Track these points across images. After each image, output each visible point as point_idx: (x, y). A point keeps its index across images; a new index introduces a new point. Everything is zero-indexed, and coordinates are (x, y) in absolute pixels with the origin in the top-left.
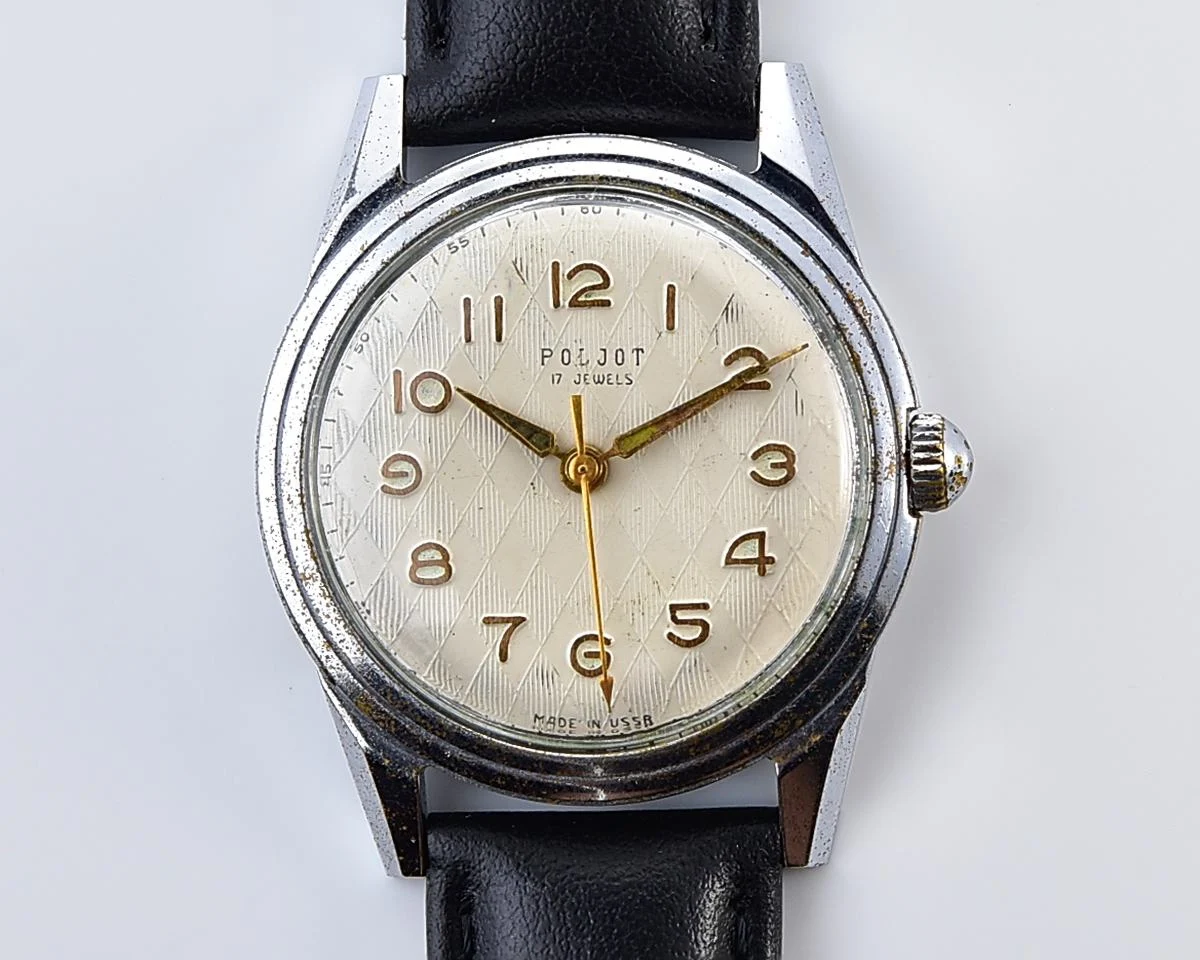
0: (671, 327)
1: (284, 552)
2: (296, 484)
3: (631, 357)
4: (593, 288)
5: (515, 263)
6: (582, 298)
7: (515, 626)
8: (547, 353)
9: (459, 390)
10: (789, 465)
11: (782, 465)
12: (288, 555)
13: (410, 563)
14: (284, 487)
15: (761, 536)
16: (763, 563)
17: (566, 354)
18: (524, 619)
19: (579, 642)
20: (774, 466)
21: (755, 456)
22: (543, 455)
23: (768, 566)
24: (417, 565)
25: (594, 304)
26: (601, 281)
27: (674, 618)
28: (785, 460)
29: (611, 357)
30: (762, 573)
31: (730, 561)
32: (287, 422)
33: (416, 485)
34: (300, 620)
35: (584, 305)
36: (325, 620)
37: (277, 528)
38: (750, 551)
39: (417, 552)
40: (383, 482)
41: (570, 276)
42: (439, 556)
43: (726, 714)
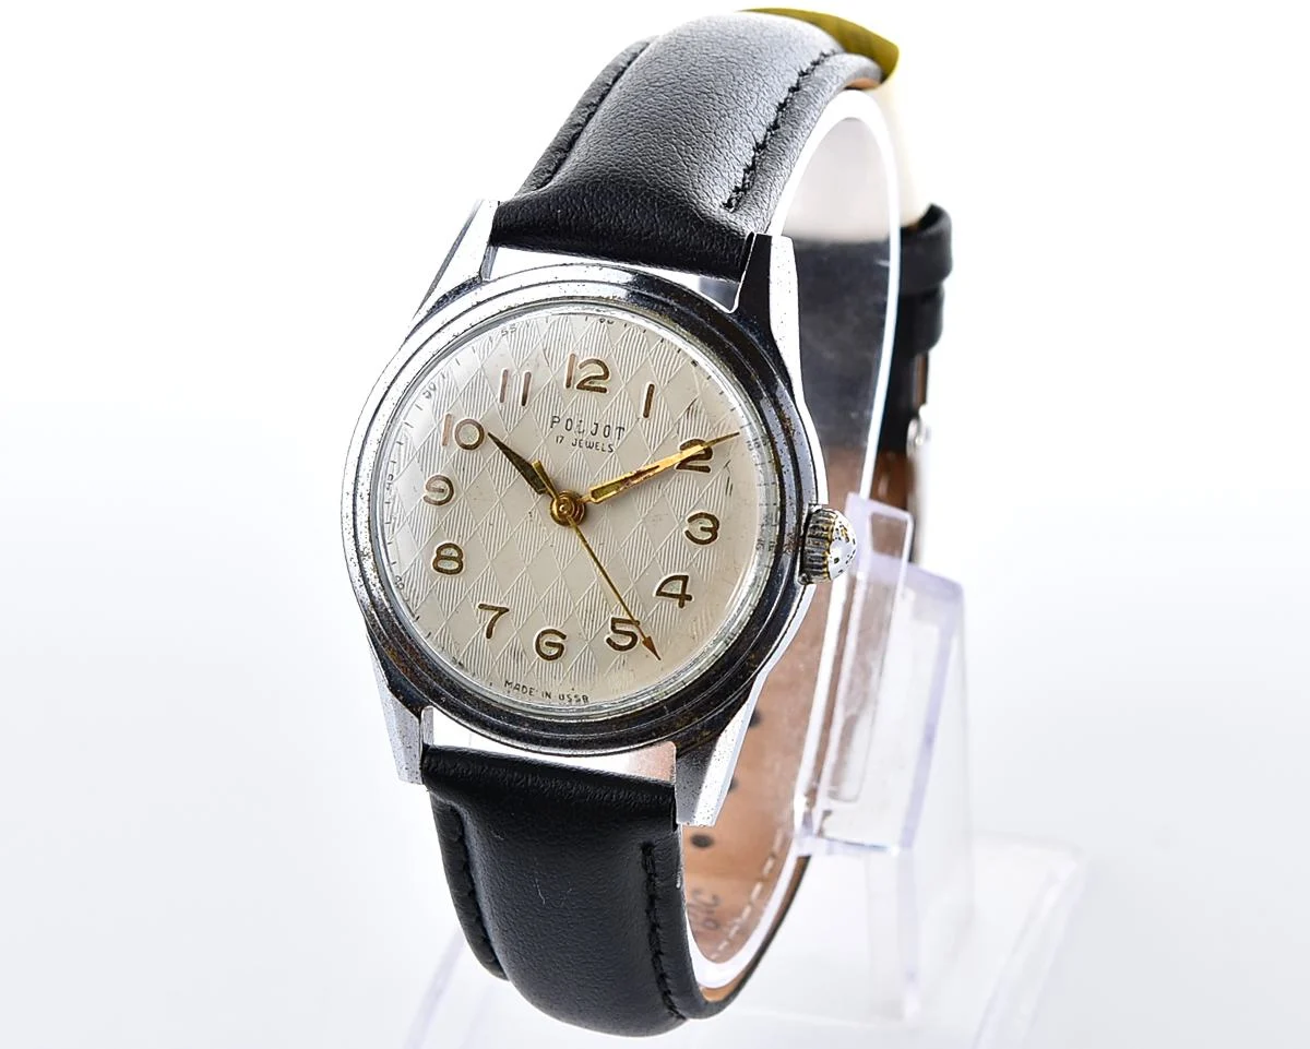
0: (646, 415)
1: (352, 534)
2: (367, 486)
3: (615, 433)
4: (596, 377)
5: (544, 350)
6: (587, 384)
7: (501, 614)
8: (557, 420)
9: (490, 435)
10: (714, 531)
11: (709, 530)
12: (355, 536)
13: (435, 555)
14: (359, 486)
15: (685, 579)
16: (684, 598)
17: (569, 423)
18: (507, 610)
19: (544, 633)
20: (703, 529)
21: (691, 520)
22: (540, 493)
23: (686, 602)
24: (439, 557)
25: (595, 389)
26: (603, 373)
27: (613, 628)
28: (711, 526)
29: (601, 429)
30: (682, 605)
31: (659, 593)
32: (368, 441)
33: (447, 500)
34: (357, 584)
35: (588, 388)
36: (372, 587)
37: (351, 516)
38: (676, 588)
39: (440, 548)
40: (426, 493)
41: (581, 367)
42: (455, 554)
43: (643, 703)
